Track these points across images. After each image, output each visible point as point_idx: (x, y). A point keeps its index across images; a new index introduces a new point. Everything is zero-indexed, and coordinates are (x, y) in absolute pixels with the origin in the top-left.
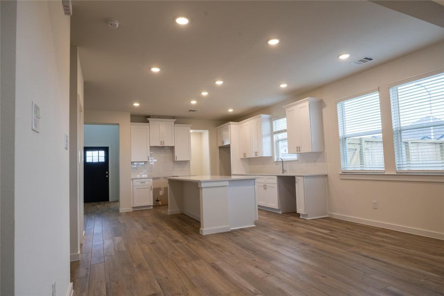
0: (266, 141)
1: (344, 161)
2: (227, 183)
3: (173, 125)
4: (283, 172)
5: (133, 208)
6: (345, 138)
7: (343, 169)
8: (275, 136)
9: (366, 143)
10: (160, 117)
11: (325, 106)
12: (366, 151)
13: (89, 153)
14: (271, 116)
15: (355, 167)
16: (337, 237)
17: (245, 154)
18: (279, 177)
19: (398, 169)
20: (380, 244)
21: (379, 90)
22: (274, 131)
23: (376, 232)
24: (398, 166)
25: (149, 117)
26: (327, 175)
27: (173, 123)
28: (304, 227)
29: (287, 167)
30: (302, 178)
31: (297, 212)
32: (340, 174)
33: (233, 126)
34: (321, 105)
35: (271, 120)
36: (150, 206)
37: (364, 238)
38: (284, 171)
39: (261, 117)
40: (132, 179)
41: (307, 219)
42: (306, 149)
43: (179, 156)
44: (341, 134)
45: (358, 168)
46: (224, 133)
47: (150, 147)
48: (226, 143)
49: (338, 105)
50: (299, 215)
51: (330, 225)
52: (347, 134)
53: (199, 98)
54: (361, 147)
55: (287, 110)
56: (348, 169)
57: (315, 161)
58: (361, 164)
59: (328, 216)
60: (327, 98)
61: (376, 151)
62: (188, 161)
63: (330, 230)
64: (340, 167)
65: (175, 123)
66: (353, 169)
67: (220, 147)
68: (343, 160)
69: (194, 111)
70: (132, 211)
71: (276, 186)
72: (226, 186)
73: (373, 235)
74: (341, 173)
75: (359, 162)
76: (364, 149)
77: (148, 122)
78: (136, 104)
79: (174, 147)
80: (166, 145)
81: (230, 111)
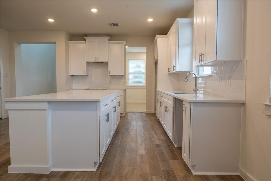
2: (46, 106)
3: (107, 42)
4: (196, 92)
17: (169, 69)
43: (113, 70)
47: (87, 62)
64: (269, 90)
65: (109, 40)
69: (115, 25)
74: (268, 103)
77: (85, 40)
78: (51, 20)
79: (108, 62)
80: (100, 61)
81: (150, 20)
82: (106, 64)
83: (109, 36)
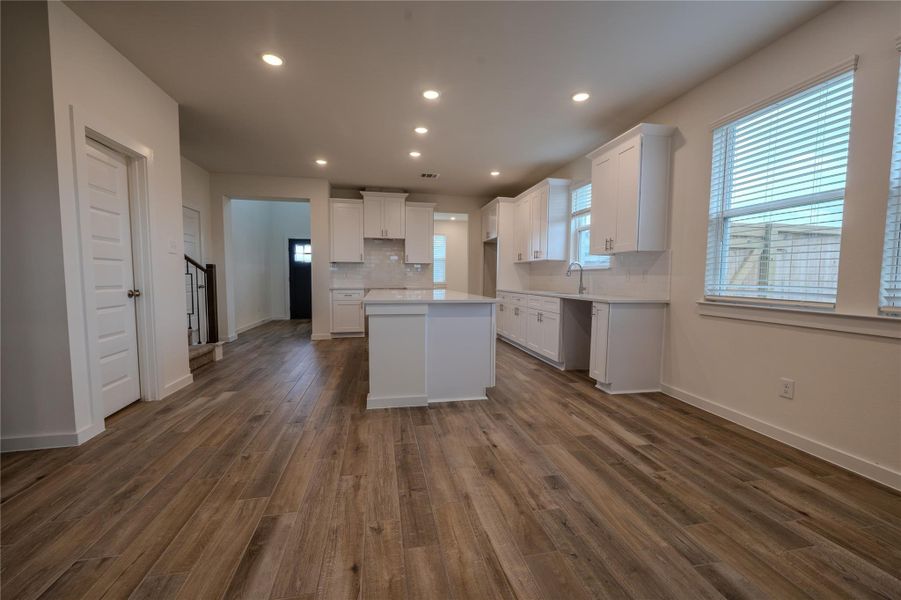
0: (557, 232)
1: (715, 275)
2: (425, 309)
3: (403, 205)
4: (581, 292)
5: (332, 333)
6: (725, 219)
7: (709, 293)
8: (573, 222)
9: (782, 236)
10: (381, 189)
11: (683, 142)
12: (779, 257)
13: (299, 249)
14: (570, 181)
15: (743, 290)
16: (657, 468)
17: (520, 255)
18: (565, 301)
19: (884, 303)
20: (793, 524)
21: (856, 64)
22: (573, 211)
23: (782, 465)
24: (885, 294)
25: (364, 189)
26: (668, 304)
27: (403, 200)
28: (588, 418)
29: (588, 281)
30: (607, 306)
31: (591, 376)
32: (700, 304)
33: (503, 205)
34: (672, 141)
35: (569, 190)
36: (360, 333)
37: (738, 487)
38: (582, 290)
39: (548, 183)
40: (332, 290)
41: (608, 392)
42: (625, 245)
43: (413, 254)
44: (714, 208)
45: (752, 292)
46: (491, 218)
47: (365, 239)
48: (493, 236)
49: (715, 137)
50: (593, 382)
51: (655, 420)
52: (733, 207)
53: (419, 143)
54: (766, 246)
55: (595, 162)
56: (723, 294)
57: (645, 273)
58: (759, 284)
59: (659, 390)
60: (687, 121)
61: (804, 256)
62: (428, 264)
63: (649, 437)
64: (704, 286)
65: (407, 200)
66: (739, 294)
67: (485, 243)
68: (712, 272)
69: (430, 176)
70: (330, 338)
71: (558, 318)
72: (424, 315)
73: (771, 476)
74: (702, 301)
75: (756, 277)
76: (772, 251)
77: (361, 197)
78: (321, 162)
79: (404, 240)
80: (390, 236)
81: (495, 174)
82: (402, 242)
83: (405, 191)
